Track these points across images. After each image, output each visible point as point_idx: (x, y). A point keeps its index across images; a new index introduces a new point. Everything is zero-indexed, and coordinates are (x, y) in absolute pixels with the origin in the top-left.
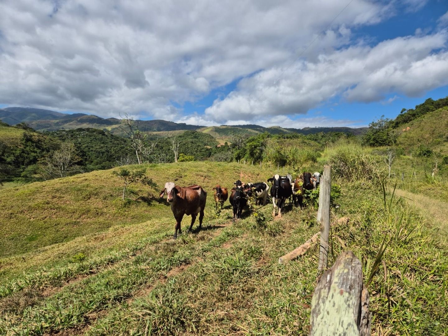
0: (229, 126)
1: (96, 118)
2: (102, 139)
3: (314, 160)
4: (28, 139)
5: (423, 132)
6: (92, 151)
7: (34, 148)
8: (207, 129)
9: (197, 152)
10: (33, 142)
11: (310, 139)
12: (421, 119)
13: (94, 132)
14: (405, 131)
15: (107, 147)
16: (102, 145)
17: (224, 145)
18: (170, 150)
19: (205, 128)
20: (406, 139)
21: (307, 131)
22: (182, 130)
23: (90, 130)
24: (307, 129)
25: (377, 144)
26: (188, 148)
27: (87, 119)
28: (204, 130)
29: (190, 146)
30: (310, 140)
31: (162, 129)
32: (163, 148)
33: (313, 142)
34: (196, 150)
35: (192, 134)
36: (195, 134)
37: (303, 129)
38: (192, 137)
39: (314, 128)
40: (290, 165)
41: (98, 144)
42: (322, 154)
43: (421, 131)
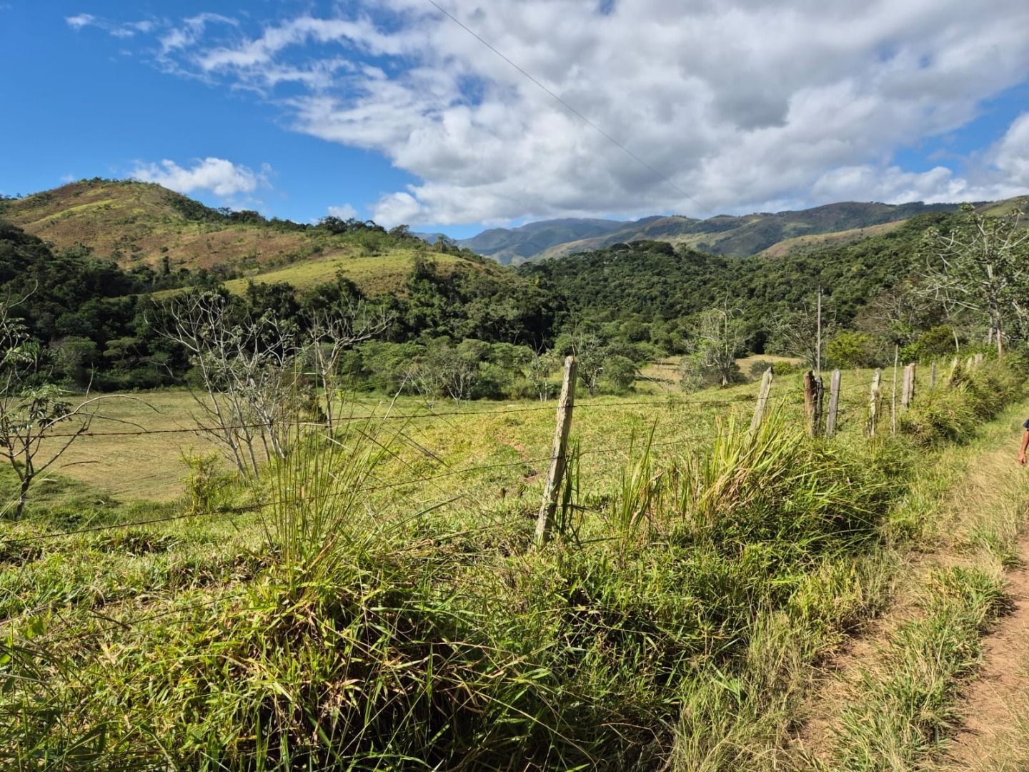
1: (684, 220)
4: (424, 273)
6: (629, 295)
7: (432, 296)
13: (648, 249)
15: (665, 283)
23: (641, 245)
41: (647, 277)
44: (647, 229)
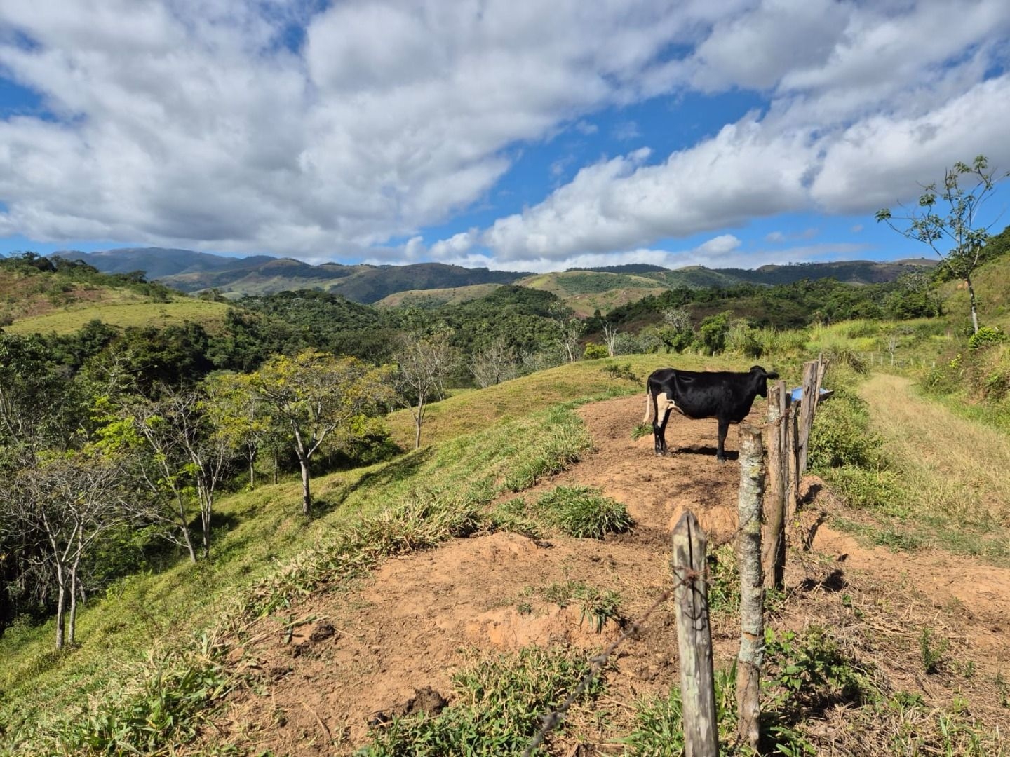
0: (585, 269)
1: (298, 264)
2: (334, 311)
3: (802, 348)
5: (991, 290)
7: (250, 337)
8: (539, 278)
9: (533, 332)
10: (245, 326)
11: (780, 296)
12: (993, 265)
13: (315, 297)
14: (962, 289)
16: (338, 325)
17: (593, 316)
18: (476, 329)
19: (533, 277)
20: (961, 304)
21: (770, 273)
22: (485, 283)
23: (306, 293)
24: (771, 269)
25: (910, 315)
26: (514, 324)
27: (279, 268)
28: (531, 281)
29: (517, 320)
30: (780, 299)
31: (438, 283)
32: (461, 327)
33: (786, 302)
34: (531, 328)
35: (512, 294)
36: (518, 292)
37: (759, 270)
38: (513, 299)
39: (786, 266)
40: (767, 354)
41: (331, 323)
42: (810, 335)
43: (989, 288)
44: (261, 269)
